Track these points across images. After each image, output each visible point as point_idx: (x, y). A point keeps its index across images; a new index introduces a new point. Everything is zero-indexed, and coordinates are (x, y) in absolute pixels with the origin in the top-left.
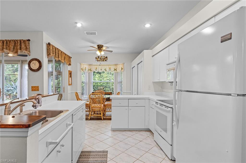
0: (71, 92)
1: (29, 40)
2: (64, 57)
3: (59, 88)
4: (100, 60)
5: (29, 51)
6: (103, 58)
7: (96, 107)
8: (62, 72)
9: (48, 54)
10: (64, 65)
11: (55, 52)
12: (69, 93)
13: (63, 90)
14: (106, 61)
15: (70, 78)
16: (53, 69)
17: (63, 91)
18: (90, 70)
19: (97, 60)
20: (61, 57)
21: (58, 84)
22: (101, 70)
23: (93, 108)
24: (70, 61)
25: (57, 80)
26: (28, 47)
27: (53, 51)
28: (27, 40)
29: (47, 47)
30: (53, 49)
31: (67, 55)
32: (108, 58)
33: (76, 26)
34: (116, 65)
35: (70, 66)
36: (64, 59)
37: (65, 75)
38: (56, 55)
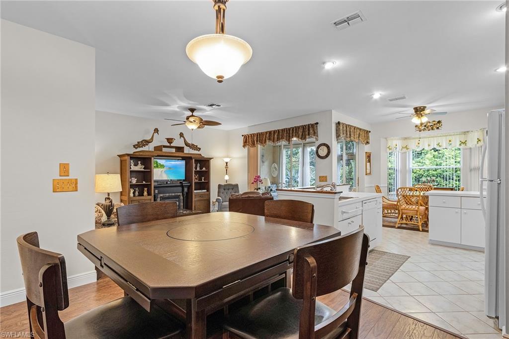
0: (370, 185)
1: (317, 123)
2: (358, 133)
3: (352, 179)
4: (424, 130)
5: (317, 136)
6: (431, 124)
7: (409, 209)
8: (355, 155)
9: (338, 136)
10: (358, 144)
11: (346, 131)
12: (366, 187)
13: (357, 182)
14: (438, 128)
15: (368, 164)
16: (342, 151)
17: (357, 184)
18: (406, 147)
19: (418, 129)
20: (354, 135)
21: (350, 172)
22: (429, 145)
23: (403, 211)
24: (368, 138)
25: (349, 166)
26: (316, 132)
27: (343, 131)
28: (315, 124)
29: (337, 127)
30: (343, 127)
31: (363, 130)
32: (443, 123)
33: (373, 98)
34: (465, 133)
35: (368, 145)
36: (359, 137)
37: (361, 158)
38: (347, 134)
